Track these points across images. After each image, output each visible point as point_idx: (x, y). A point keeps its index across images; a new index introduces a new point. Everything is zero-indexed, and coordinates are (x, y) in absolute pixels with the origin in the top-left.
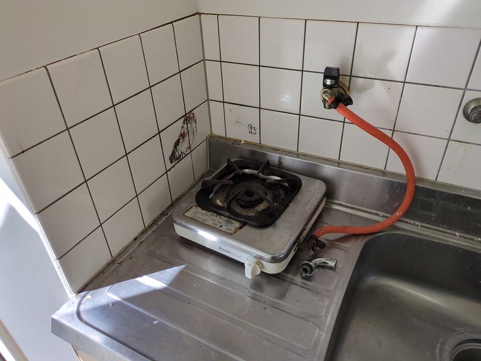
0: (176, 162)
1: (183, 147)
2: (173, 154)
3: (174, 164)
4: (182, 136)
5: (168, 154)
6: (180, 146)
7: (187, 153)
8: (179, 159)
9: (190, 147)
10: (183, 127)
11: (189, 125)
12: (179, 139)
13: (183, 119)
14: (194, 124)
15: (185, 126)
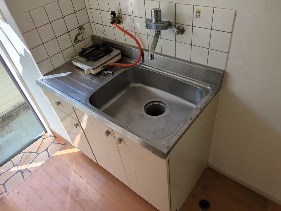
0: (77, 43)
1: (79, 38)
2: (75, 40)
3: (76, 43)
4: (79, 34)
5: (73, 39)
6: (78, 37)
7: (82, 40)
8: (78, 42)
9: (83, 38)
10: (78, 31)
11: (82, 31)
12: (77, 35)
13: (78, 28)
14: (84, 30)
15: (80, 30)
